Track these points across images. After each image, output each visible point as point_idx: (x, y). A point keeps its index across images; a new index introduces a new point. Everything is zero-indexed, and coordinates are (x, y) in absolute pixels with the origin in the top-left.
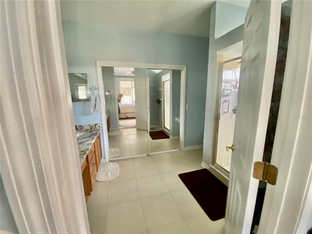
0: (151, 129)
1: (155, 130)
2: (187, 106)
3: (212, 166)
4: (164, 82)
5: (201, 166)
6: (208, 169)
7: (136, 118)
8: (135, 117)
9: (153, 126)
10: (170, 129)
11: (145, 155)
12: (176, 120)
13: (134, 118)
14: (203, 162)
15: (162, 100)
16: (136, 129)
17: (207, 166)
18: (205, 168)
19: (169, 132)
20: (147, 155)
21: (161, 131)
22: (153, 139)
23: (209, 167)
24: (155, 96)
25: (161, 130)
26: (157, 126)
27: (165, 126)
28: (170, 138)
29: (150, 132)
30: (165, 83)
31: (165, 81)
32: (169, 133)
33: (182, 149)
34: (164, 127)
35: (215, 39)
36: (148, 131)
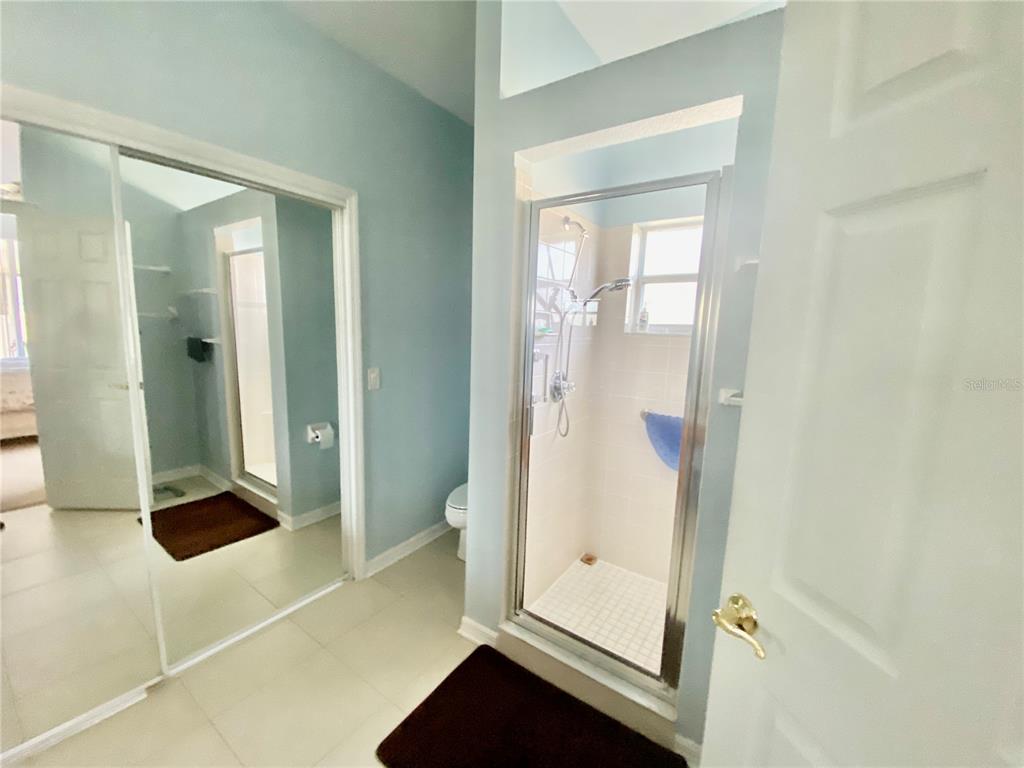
0: (159, 491)
1: (182, 494)
2: (373, 375)
3: (511, 629)
4: (226, 258)
5: (462, 637)
6: (493, 645)
7: (40, 440)
8: (34, 432)
9: (170, 476)
10: (279, 480)
11: (138, 695)
12: (311, 435)
13: (31, 440)
14: (465, 619)
15: (219, 345)
16: (46, 510)
17: (488, 631)
18: (481, 643)
19: (274, 495)
20: (150, 689)
21: (227, 494)
22: (180, 554)
23: (495, 635)
24: (175, 321)
25: (224, 490)
26: (193, 470)
27: (248, 468)
28: (282, 524)
29: (154, 516)
30: (235, 261)
31: (234, 254)
32: (274, 501)
33: (359, 574)
34: (244, 474)
35: (501, 98)
36: (138, 510)
